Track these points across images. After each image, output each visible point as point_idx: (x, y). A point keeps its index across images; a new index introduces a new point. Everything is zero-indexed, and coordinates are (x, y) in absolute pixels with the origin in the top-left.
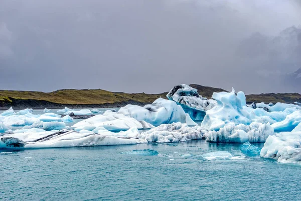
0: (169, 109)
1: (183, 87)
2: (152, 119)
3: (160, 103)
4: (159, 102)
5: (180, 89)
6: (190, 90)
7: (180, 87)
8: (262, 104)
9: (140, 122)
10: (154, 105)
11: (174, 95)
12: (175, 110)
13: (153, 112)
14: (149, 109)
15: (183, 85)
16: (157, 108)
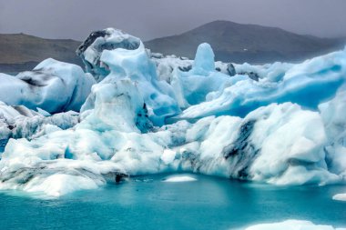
0: (69, 80)
1: (109, 35)
2: (37, 101)
3: (51, 69)
4: (48, 67)
5: (101, 38)
6: (122, 40)
7: (102, 34)
8: (246, 66)
9: (16, 108)
10: (39, 72)
11: (87, 50)
12: (80, 83)
13: (36, 88)
14: (29, 81)
15: (109, 30)
16: (46, 78)
